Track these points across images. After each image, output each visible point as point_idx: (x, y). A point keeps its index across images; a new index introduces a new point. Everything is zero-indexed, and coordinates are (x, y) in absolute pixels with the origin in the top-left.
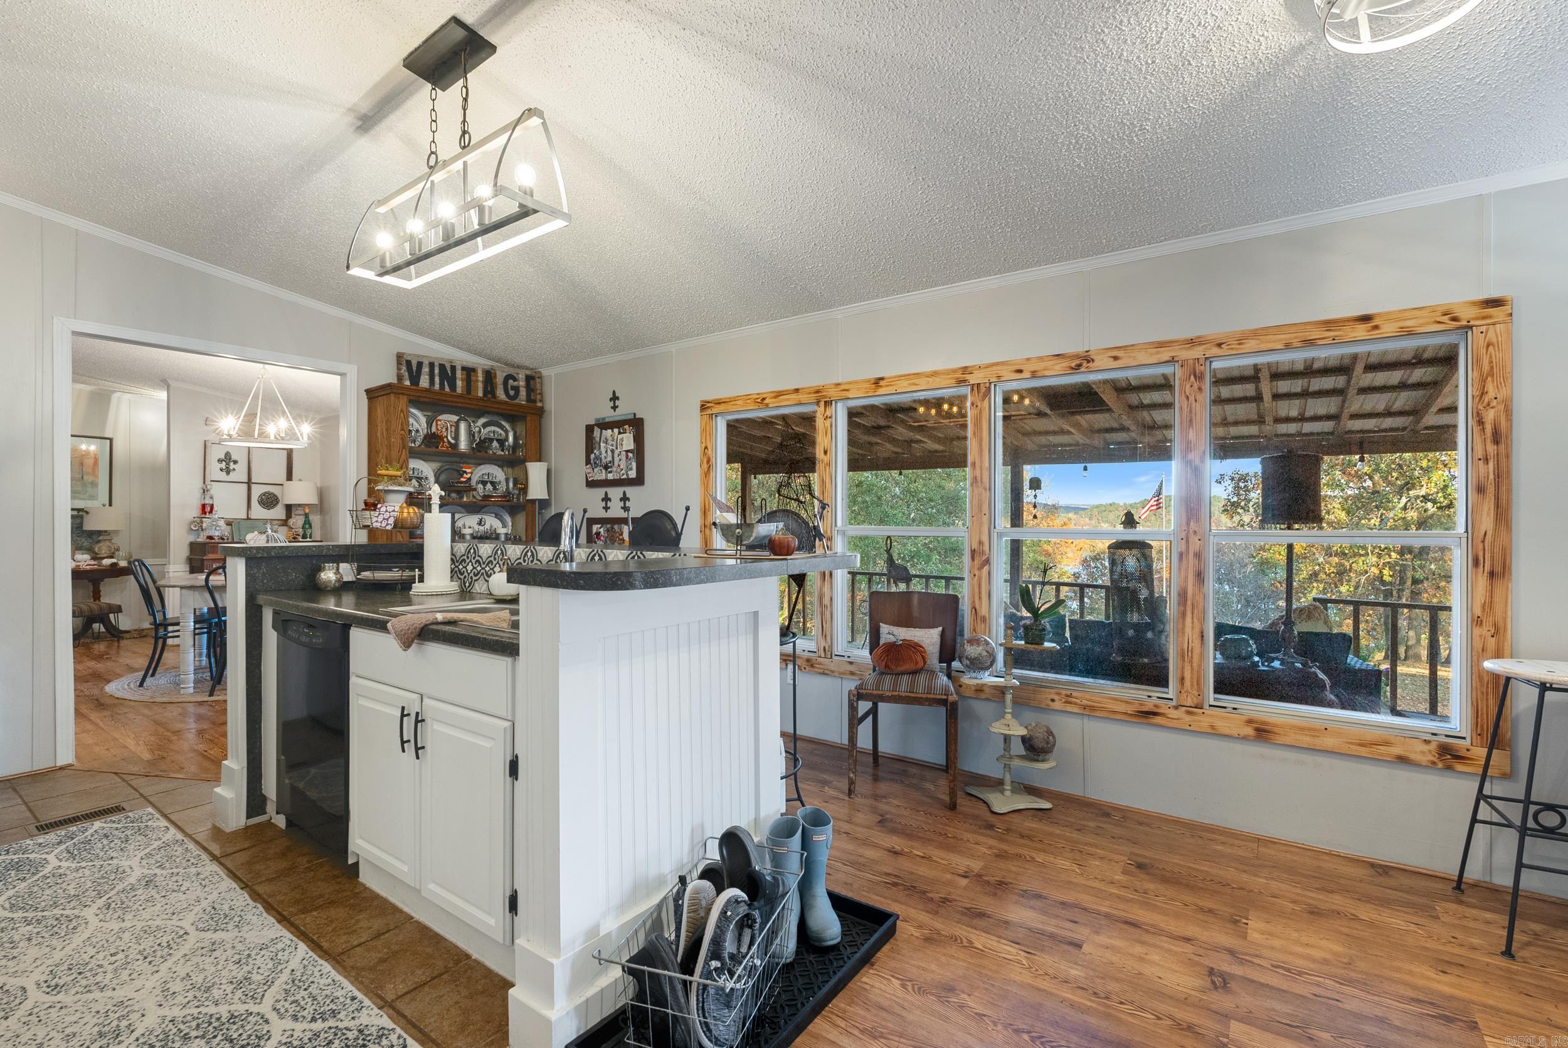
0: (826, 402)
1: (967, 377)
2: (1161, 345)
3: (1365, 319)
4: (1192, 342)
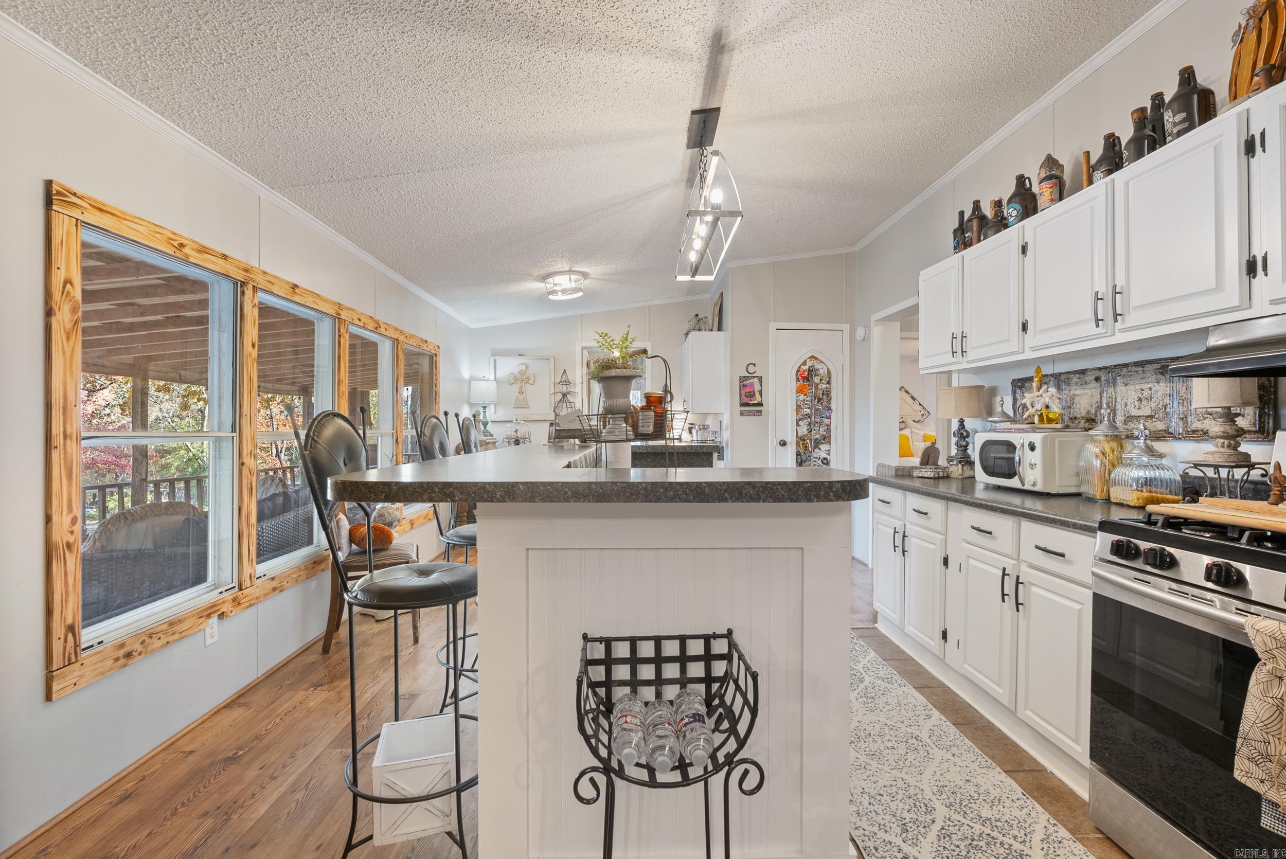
0: (254, 287)
1: (341, 312)
2: (396, 329)
3: (426, 342)
4: (402, 332)
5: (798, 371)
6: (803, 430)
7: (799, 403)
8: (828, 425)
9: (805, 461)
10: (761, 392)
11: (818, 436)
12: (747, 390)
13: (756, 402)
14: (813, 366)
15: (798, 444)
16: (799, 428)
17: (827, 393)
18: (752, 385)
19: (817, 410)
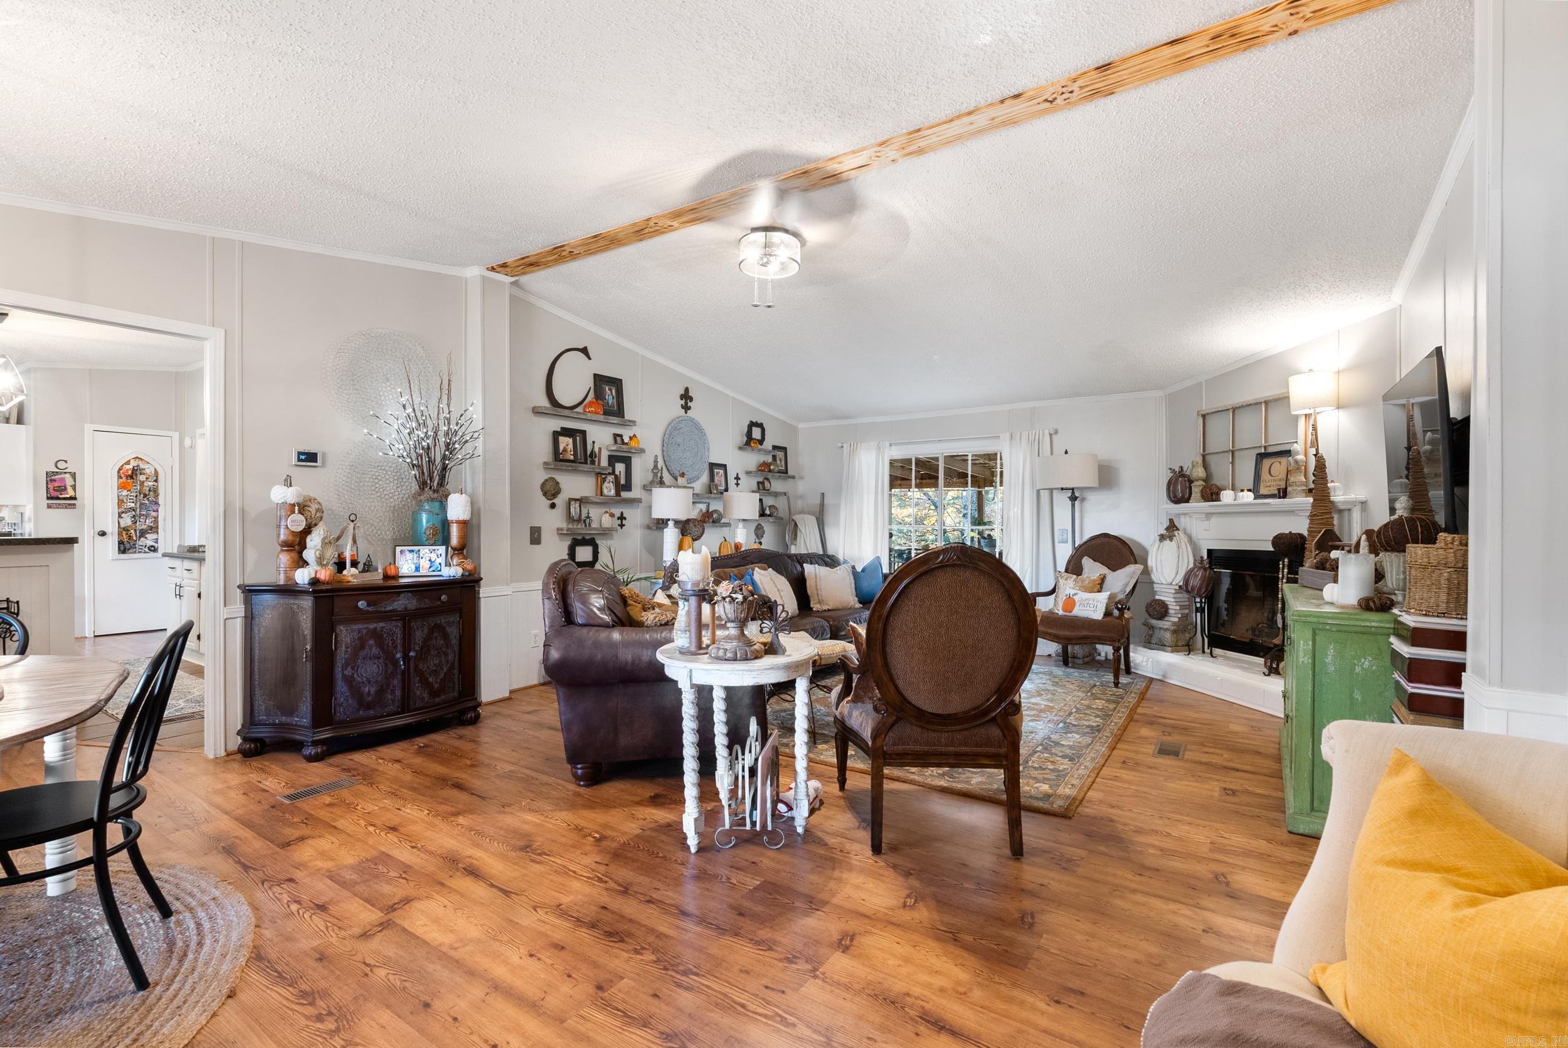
5: (120, 469)
6: (127, 521)
7: (120, 498)
8: (155, 518)
9: (129, 549)
10: (74, 487)
11: (144, 527)
12: (56, 484)
13: (68, 496)
14: (138, 466)
15: (120, 534)
16: (120, 520)
17: (155, 491)
18: (63, 480)
19: (141, 504)
